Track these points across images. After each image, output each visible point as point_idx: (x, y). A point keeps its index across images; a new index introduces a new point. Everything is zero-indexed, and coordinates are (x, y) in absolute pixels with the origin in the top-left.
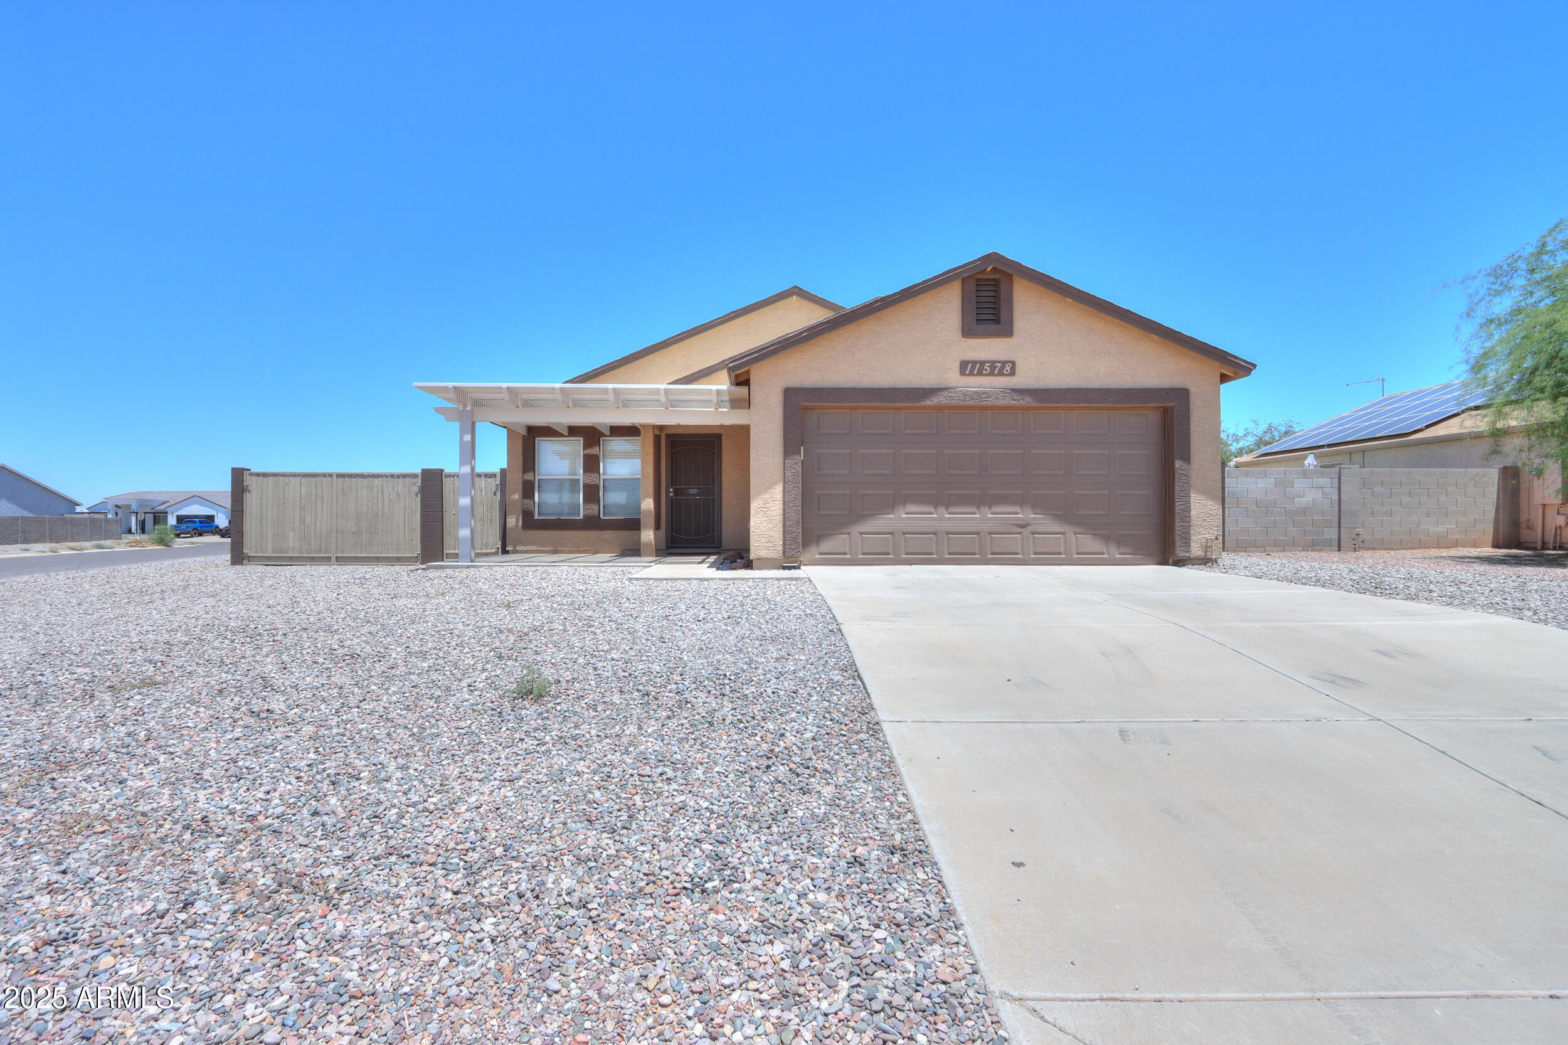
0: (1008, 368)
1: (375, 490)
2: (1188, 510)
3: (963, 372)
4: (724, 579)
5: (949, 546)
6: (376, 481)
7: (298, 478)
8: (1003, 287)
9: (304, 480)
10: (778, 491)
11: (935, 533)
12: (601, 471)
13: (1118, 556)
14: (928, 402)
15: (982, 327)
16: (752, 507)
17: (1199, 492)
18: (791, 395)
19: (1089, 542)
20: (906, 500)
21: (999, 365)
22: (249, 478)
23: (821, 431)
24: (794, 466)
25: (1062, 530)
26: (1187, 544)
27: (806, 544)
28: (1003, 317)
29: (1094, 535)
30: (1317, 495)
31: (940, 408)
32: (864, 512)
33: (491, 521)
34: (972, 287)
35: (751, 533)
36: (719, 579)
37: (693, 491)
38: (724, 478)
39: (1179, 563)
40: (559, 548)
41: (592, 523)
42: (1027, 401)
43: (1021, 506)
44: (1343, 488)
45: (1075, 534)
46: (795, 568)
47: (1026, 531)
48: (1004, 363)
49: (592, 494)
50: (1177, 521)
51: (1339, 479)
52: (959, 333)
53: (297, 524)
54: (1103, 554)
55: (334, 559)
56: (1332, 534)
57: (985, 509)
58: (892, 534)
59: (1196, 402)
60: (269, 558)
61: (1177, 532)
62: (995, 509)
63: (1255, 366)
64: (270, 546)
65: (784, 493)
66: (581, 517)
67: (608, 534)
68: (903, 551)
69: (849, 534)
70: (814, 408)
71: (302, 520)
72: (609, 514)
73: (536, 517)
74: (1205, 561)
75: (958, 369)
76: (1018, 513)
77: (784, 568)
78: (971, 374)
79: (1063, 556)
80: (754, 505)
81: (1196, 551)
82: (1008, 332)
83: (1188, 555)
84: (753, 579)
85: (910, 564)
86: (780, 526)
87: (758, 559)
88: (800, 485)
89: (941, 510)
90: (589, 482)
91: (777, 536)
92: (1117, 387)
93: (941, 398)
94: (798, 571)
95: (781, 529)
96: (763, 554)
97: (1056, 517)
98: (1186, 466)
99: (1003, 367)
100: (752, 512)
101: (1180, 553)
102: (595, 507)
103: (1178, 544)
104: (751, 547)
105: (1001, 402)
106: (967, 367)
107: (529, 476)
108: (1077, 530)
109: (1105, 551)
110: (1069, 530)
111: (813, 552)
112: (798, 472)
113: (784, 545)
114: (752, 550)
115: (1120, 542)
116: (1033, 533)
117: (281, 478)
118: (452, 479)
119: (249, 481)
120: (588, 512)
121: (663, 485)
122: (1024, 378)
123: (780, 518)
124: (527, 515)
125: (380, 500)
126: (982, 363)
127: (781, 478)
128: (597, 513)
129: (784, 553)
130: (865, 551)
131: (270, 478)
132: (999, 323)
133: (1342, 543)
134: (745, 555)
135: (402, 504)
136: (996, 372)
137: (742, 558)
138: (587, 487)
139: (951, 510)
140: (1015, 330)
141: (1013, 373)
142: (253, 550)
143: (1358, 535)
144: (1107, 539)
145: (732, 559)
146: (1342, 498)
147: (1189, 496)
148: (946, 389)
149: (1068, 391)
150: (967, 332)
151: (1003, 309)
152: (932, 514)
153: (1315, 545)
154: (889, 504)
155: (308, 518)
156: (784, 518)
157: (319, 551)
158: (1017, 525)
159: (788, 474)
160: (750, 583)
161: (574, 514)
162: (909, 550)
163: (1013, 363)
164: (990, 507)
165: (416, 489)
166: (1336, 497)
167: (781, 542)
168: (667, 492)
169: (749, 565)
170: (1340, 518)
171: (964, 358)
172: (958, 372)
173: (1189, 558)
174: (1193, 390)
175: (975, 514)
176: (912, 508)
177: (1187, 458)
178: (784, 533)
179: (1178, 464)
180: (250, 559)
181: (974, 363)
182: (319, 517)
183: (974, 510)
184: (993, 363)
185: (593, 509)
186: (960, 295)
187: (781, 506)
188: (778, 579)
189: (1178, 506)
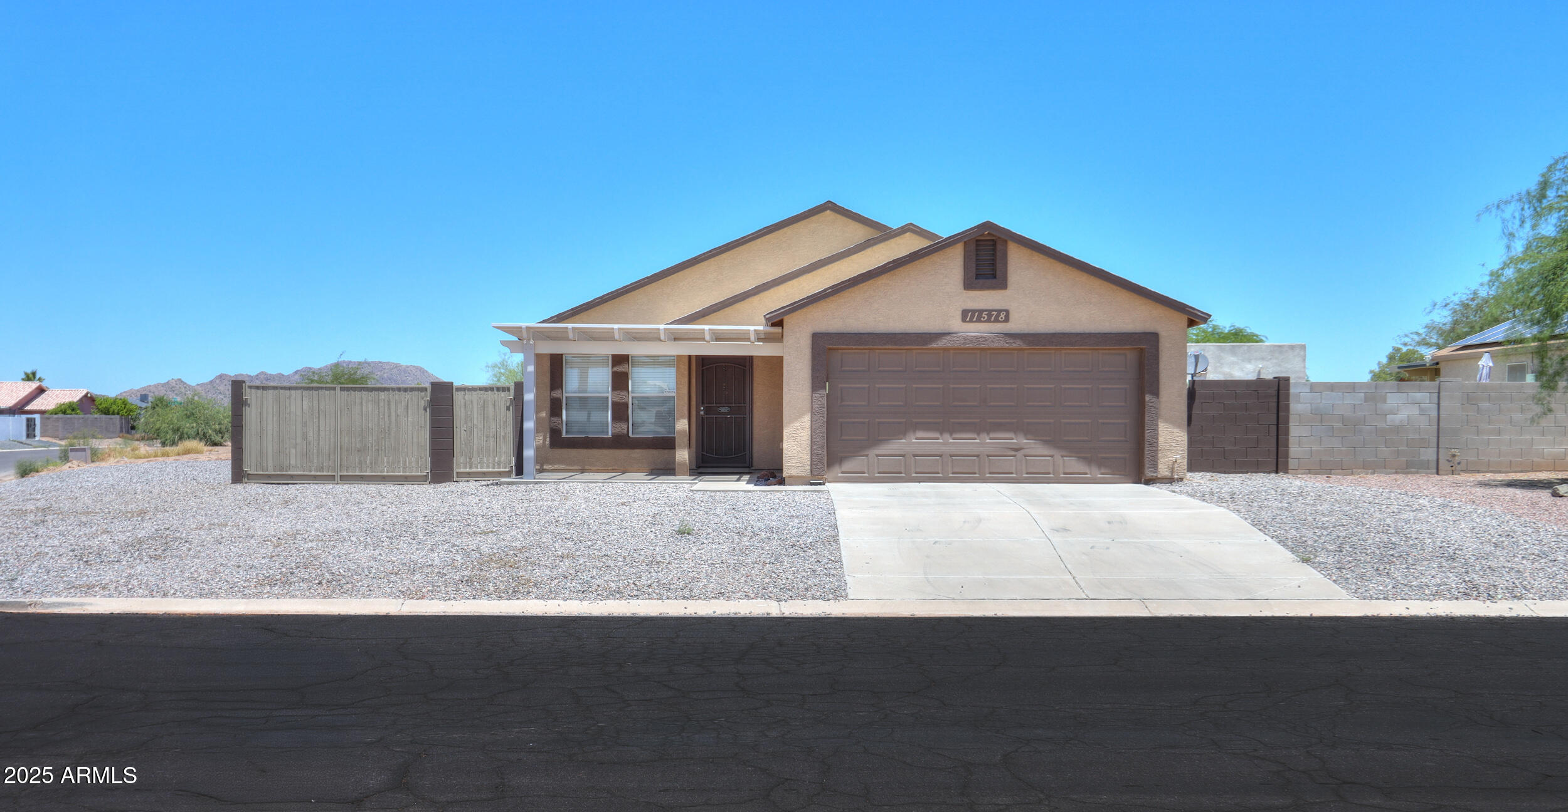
0: (1002, 316)
1: (382, 404)
2: (1156, 436)
3: (964, 320)
4: (763, 491)
5: (952, 467)
6: (382, 395)
7: (299, 392)
8: (999, 247)
9: (305, 393)
10: (807, 419)
11: (940, 456)
12: (630, 389)
13: (1099, 476)
14: (934, 345)
15: (981, 281)
16: (784, 433)
17: (1166, 421)
18: (819, 340)
19: (1074, 464)
20: (916, 427)
21: (995, 313)
22: (248, 390)
23: (843, 369)
24: (820, 399)
25: (1051, 454)
26: (1155, 466)
27: (830, 464)
28: (998, 273)
29: (1079, 458)
30: (1414, 411)
31: (945, 350)
32: (880, 438)
33: (504, 437)
34: (973, 247)
35: (784, 455)
36: (760, 491)
37: (724, 410)
38: (756, 397)
39: (1149, 482)
40: (586, 467)
41: (621, 442)
42: (1018, 344)
43: (1015, 433)
44: (1442, 404)
45: (1062, 456)
46: (820, 484)
47: (1020, 454)
48: (999, 311)
49: (620, 412)
50: (1146, 446)
51: (1439, 393)
52: (961, 286)
53: (299, 440)
54: (1086, 474)
55: (338, 478)
56: (1429, 454)
57: (984, 435)
58: (903, 456)
59: (1165, 346)
60: (269, 477)
61: (1146, 456)
62: (992, 435)
63: (1210, 316)
64: (270, 464)
65: (812, 421)
66: (610, 435)
67: (637, 453)
68: (913, 470)
69: (867, 456)
70: (838, 349)
71: (305, 436)
72: (638, 433)
73: (564, 435)
74: (1170, 480)
75: (960, 317)
76: (1012, 439)
77: (812, 484)
78: (971, 321)
79: (1052, 476)
80: (787, 432)
81: (1163, 471)
82: (1002, 285)
83: (1155, 475)
84: (785, 491)
85: (919, 482)
86: (809, 449)
87: (789, 477)
88: (825, 415)
89: (947, 436)
90: (617, 400)
91: (806, 457)
92: (1097, 331)
93: (944, 342)
94: (823, 486)
95: (809, 452)
96: (794, 472)
97: (1046, 442)
98: (1154, 399)
99: (998, 315)
100: (785, 438)
101: (1149, 473)
102: (624, 425)
103: (1147, 466)
104: (784, 467)
105: (996, 345)
106: (967, 315)
107: (556, 394)
108: (1064, 453)
109: (1088, 471)
110: (1057, 454)
111: (836, 471)
112: (823, 404)
113: (811, 465)
114: (784, 470)
115: (1101, 463)
116: (1025, 456)
117: (282, 391)
118: (463, 393)
119: (249, 395)
120: (617, 431)
121: (694, 403)
122: (1015, 325)
123: (809, 442)
124: (555, 433)
125: (386, 415)
126: (981, 312)
127: (810, 409)
128: (626, 431)
129: (811, 471)
130: (880, 470)
131: (270, 391)
132: (995, 277)
133: (1440, 465)
134: (777, 475)
135: (410, 419)
136: (992, 319)
137: (775, 477)
138: (615, 405)
139: (955, 436)
140: (1008, 285)
141: (1007, 320)
142: (253, 468)
143: (1454, 456)
144: (1089, 461)
145: (766, 478)
146: (1442, 415)
147: (1157, 425)
148: (949, 334)
149: (1054, 335)
150: (968, 285)
151: (999, 265)
152: (938, 439)
153: (1411, 467)
154: (901, 431)
155: (310, 434)
156: (812, 442)
157: (322, 469)
158: (1012, 449)
159: (816, 406)
160: (784, 493)
161: (603, 432)
162: (918, 470)
163: (1007, 312)
164: (988, 434)
165: (423, 403)
166: (1434, 414)
167: (809, 463)
168: (698, 411)
169: (782, 482)
170: (1438, 437)
171: (965, 308)
172: (960, 320)
173: (1159, 479)
174: (1163, 334)
175: (975, 439)
176: (920, 434)
177: (1156, 393)
178: (812, 454)
179: (1148, 398)
180: (251, 477)
181: (973, 311)
182: (322, 434)
183: (975, 436)
184: (990, 312)
185: (622, 428)
186: (963, 253)
187: (809, 433)
188: (805, 491)
189: (1147, 434)
